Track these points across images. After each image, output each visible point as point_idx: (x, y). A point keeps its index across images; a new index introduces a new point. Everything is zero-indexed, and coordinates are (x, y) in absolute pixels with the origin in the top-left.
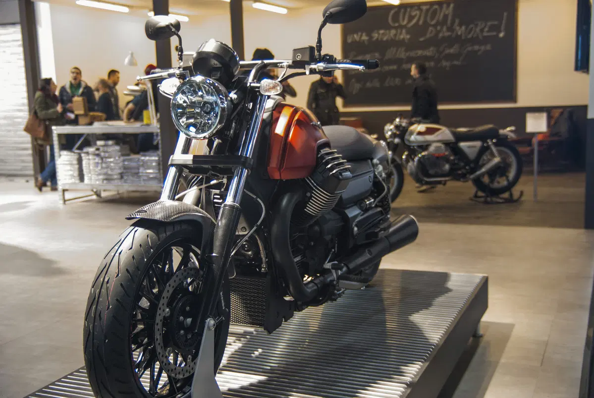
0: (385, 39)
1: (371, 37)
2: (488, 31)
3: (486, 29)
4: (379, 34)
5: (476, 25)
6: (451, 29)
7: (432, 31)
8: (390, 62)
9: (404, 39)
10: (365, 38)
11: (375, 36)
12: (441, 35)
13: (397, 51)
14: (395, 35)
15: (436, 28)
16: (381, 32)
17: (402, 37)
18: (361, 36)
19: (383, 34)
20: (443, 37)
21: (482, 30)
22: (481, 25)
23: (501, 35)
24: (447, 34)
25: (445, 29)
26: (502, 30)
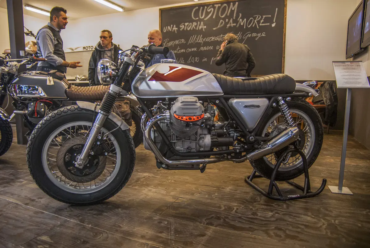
0: (189, 29)
1: (179, 28)
2: (263, 23)
3: (262, 21)
4: (185, 25)
5: (255, 18)
6: (236, 21)
7: (222, 22)
8: (191, 46)
9: (202, 29)
10: (175, 29)
11: (182, 27)
12: (228, 25)
13: (197, 37)
14: (196, 26)
15: (225, 21)
16: (186, 24)
17: (200, 27)
18: (173, 27)
19: (188, 25)
20: (230, 27)
21: (259, 22)
22: (258, 17)
23: (273, 25)
24: (232, 25)
25: (231, 21)
26: (274, 21)
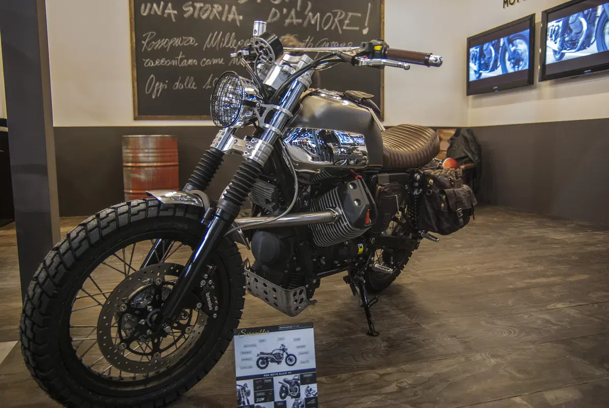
0: (204, 17)
1: (181, 12)
2: (348, 25)
3: (347, 22)
4: (194, 8)
5: (335, 15)
6: (301, 15)
7: (275, 14)
8: (212, 53)
9: (234, 20)
10: (170, 11)
11: (188, 10)
12: (288, 21)
13: (224, 36)
14: (221, 13)
15: (281, 12)
16: (198, 5)
17: (231, 17)
18: (165, 7)
19: (201, 8)
20: (291, 24)
21: (341, 22)
22: (341, 14)
23: (365, 32)
24: (295, 21)
25: (293, 13)
26: (366, 25)
